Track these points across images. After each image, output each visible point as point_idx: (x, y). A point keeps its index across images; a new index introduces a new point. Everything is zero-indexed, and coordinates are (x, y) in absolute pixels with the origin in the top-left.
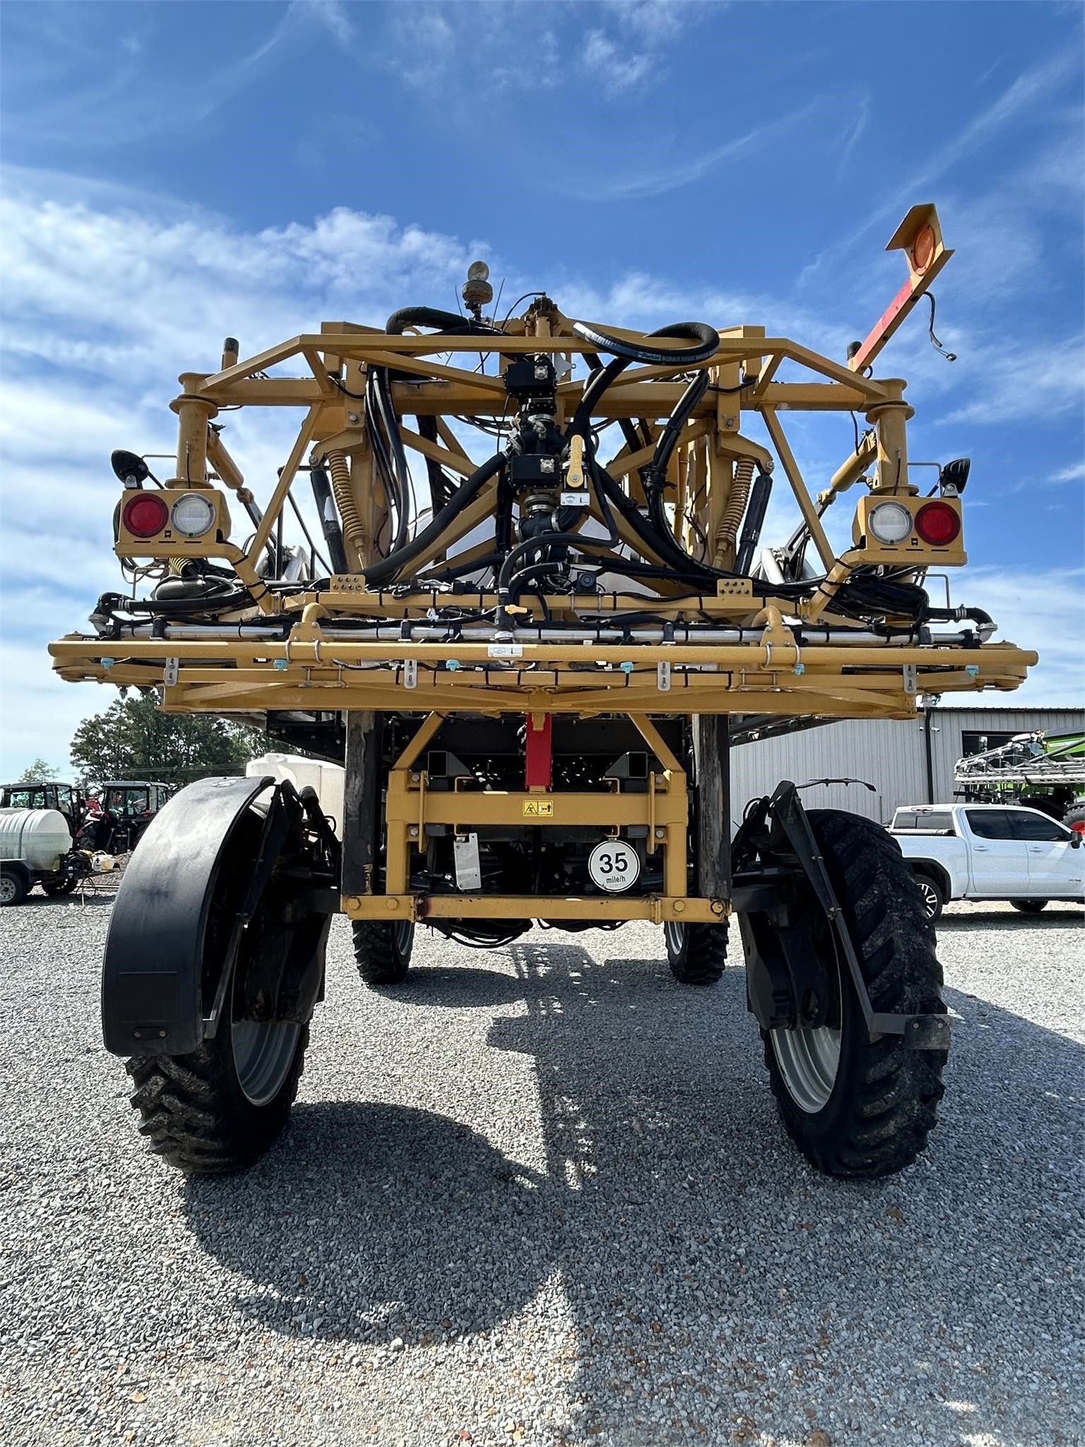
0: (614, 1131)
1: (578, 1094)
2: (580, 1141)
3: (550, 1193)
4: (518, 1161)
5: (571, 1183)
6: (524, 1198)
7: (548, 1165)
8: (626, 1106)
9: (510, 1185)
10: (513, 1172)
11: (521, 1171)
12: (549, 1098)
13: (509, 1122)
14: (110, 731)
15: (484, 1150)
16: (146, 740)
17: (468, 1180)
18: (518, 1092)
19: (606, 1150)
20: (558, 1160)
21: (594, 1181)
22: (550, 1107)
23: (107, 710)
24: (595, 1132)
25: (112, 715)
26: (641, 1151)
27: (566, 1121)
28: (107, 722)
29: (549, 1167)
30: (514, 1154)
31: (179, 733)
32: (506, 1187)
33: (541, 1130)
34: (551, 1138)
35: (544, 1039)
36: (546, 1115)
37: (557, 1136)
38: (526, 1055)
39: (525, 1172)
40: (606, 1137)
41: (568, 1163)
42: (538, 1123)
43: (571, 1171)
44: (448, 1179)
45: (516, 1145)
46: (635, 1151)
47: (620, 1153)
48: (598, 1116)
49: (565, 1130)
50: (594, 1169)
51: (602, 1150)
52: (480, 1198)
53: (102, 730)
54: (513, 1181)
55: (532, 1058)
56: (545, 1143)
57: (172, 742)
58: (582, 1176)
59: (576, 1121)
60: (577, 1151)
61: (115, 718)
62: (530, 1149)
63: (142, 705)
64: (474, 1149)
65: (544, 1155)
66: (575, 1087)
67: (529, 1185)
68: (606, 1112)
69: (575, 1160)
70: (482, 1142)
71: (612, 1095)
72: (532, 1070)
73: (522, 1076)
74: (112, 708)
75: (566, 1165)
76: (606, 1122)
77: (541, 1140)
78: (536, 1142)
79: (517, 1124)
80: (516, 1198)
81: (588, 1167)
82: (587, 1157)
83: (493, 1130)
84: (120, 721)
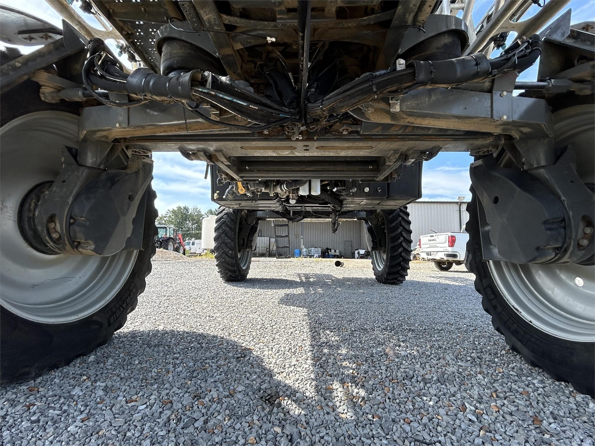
0: (372, 356)
1: (338, 329)
2: (344, 364)
3: (319, 422)
4: (287, 382)
5: (340, 410)
6: (289, 429)
7: (317, 386)
8: (375, 338)
9: (275, 410)
10: (281, 394)
11: (288, 393)
12: (316, 331)
13: (284, 347)
14: (166, 220)
15: (257, 370)
16: (178, 223)
17: (233, 402)
18: (294, 327)
19: (370, 373)
20: (326, 382)
21: (366, 407)
22: (317, 337)
23: (165, 213)
24: (356, 357)
25: (167, 215)
26: (404, 374)
27: (330, 347)
28: (165, 217)
29: (318, 390)
30: (284, 374)
31: (189, 221)
32: (270, 413)
33: (310, 354)
34: (318, 360)
35: (313, 302)
36: (314, 343)
37: (324, 359)
38: (301, 309)
39: (292, 394)
40: (366, 361)
41: (336, 385)
42: (308, 348)
43: (340, 394)
44: (212, 400)
45: (287, 366)
46: (399, 374)
47: (384, 376)
48: (355, 345)
49: (330, 354)
50: (362, 393)
51: (366, 372)
52: (238, 426)
53: (164, 220)
54: (280, 405)
55: (305, 310)
56: (314, 365)
57: (187, 224)
58: (352, 401)
59: (338, 348)
60: (343, 374)
61: (168, 216)
62: (300, 369)
63: (177, 211)
64: (248, 369)
65: (313, 376)
66: (334, 325)
67: (295, 410)
68: (360, 342)
69: (343, 382)
70: (258, 363)
71: (362, 331)
72: (305, 315)
73: (298, 318)
74: (167, 212)
75: (334, 387)
76: (363, 349)
77: (309, 362)
78: (306, 363)
79: (290, 349)
80: (278, 430)
81: (356, 390)
82: (353, 379)
83: (270, 352)
84: (170, 217)
